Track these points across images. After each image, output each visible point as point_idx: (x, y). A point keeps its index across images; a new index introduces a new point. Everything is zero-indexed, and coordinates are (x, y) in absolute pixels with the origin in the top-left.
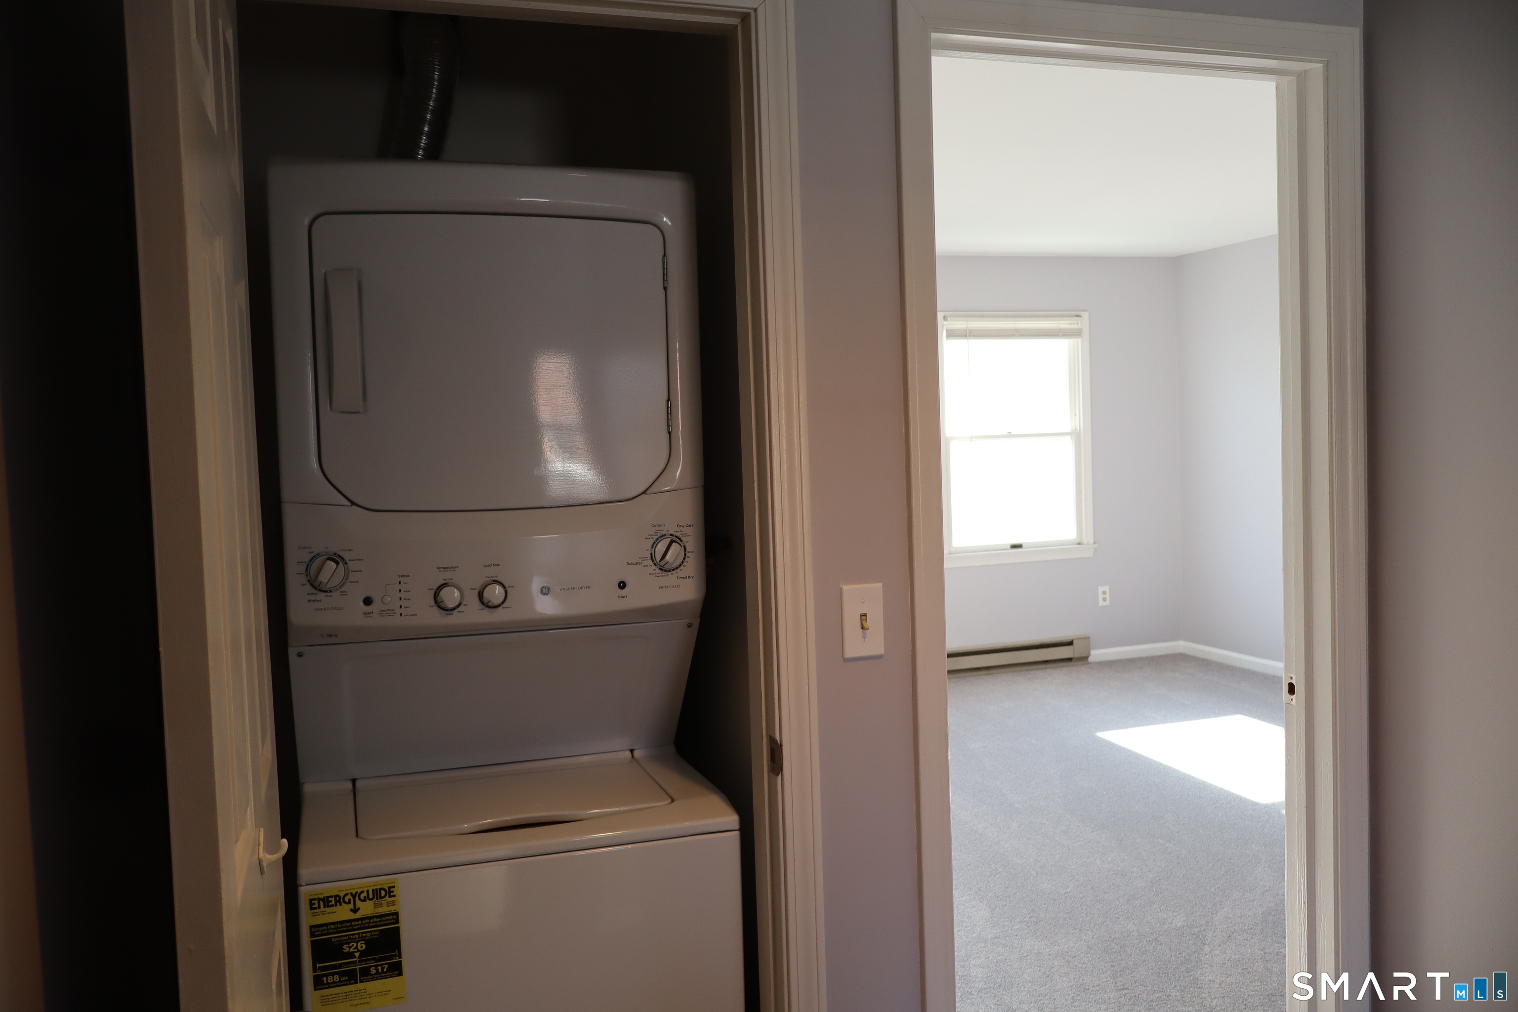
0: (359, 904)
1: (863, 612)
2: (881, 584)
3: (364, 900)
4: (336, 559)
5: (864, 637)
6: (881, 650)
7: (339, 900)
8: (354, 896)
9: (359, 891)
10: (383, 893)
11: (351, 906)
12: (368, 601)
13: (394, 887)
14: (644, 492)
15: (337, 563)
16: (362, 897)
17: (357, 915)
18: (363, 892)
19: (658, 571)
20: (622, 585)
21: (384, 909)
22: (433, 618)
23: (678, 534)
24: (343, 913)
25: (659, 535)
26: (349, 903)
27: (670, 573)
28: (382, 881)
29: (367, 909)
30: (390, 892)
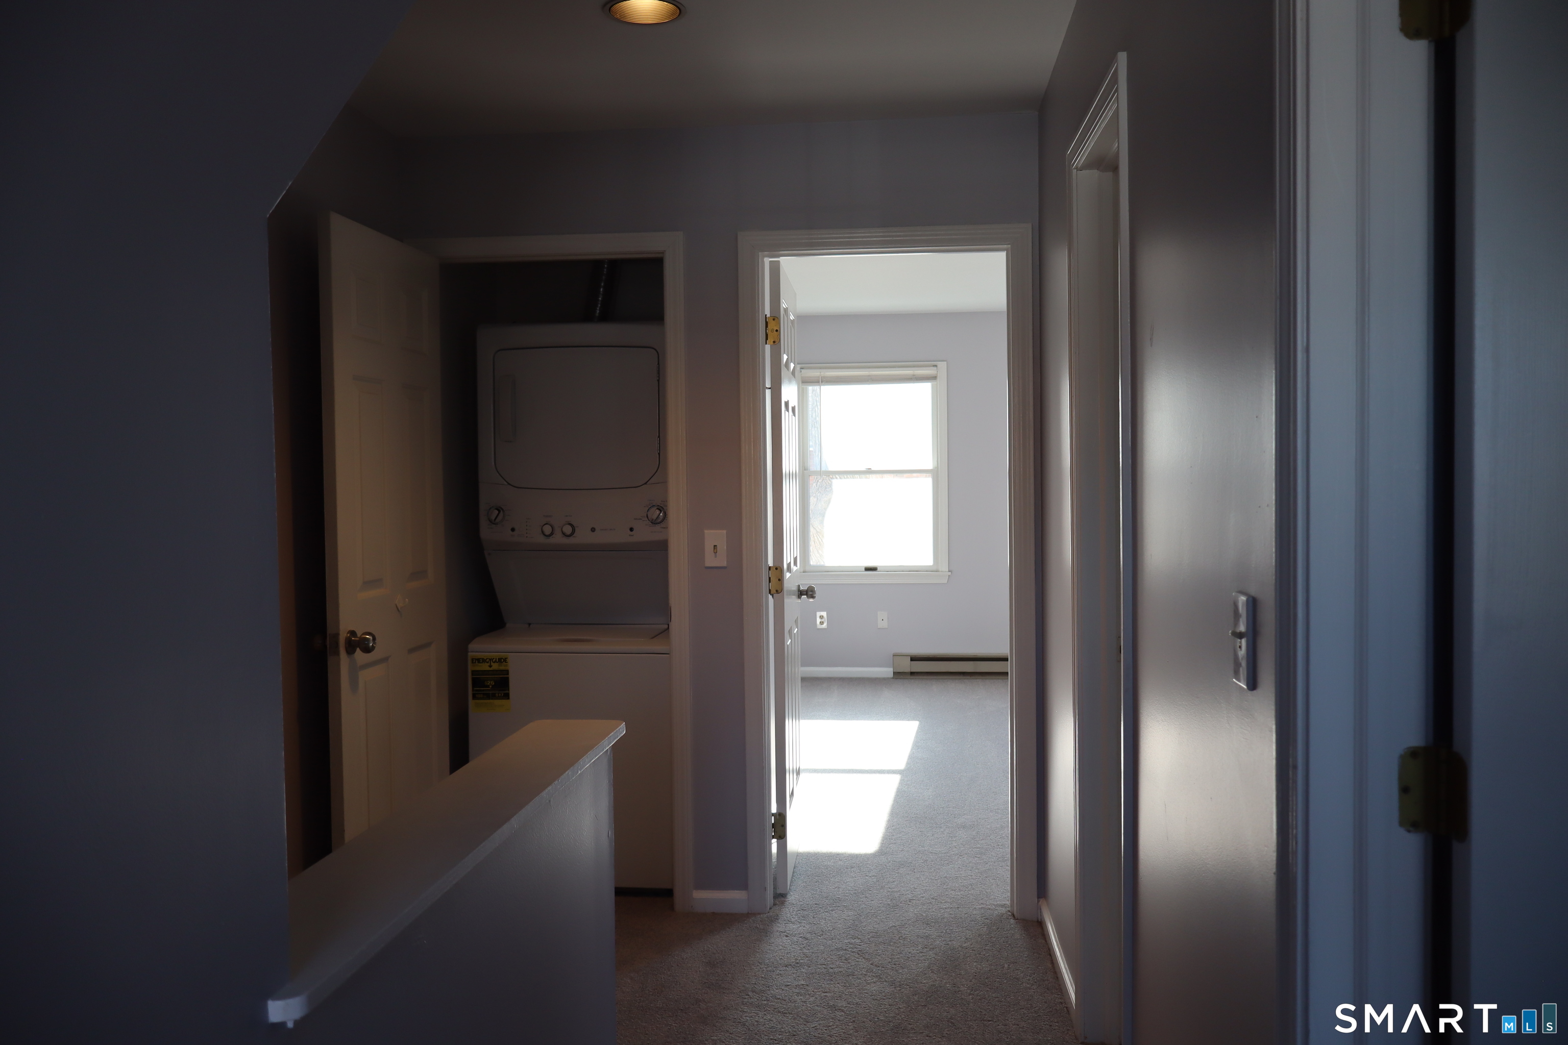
0: (492, 664)
1: (715, 545)
2: (725, 532)
3: (494, 662)
4: (499, 509)
5: (716, 557)
6: (725, 564)
7: (484, 661)
8: (490, 660)
9: (493, 658)
10: (502, 660)
11: (489, 664)
12: (513, 530)
13: (507, 658)
14: (646, 483)
15: (499, 511)
16: (494, 660)
17: (491, 669)
18: (494, 659)
19: (650, 524)
20: (631, 530)
21: (502, 668)
22: (542, 540)
23: (661, 505)
24: (485, 667)
25: (652, 505)
26: (488, 662)
27: (657, 525)
28: (503, 655)
29: (495, 666)
30: (505, 660)
